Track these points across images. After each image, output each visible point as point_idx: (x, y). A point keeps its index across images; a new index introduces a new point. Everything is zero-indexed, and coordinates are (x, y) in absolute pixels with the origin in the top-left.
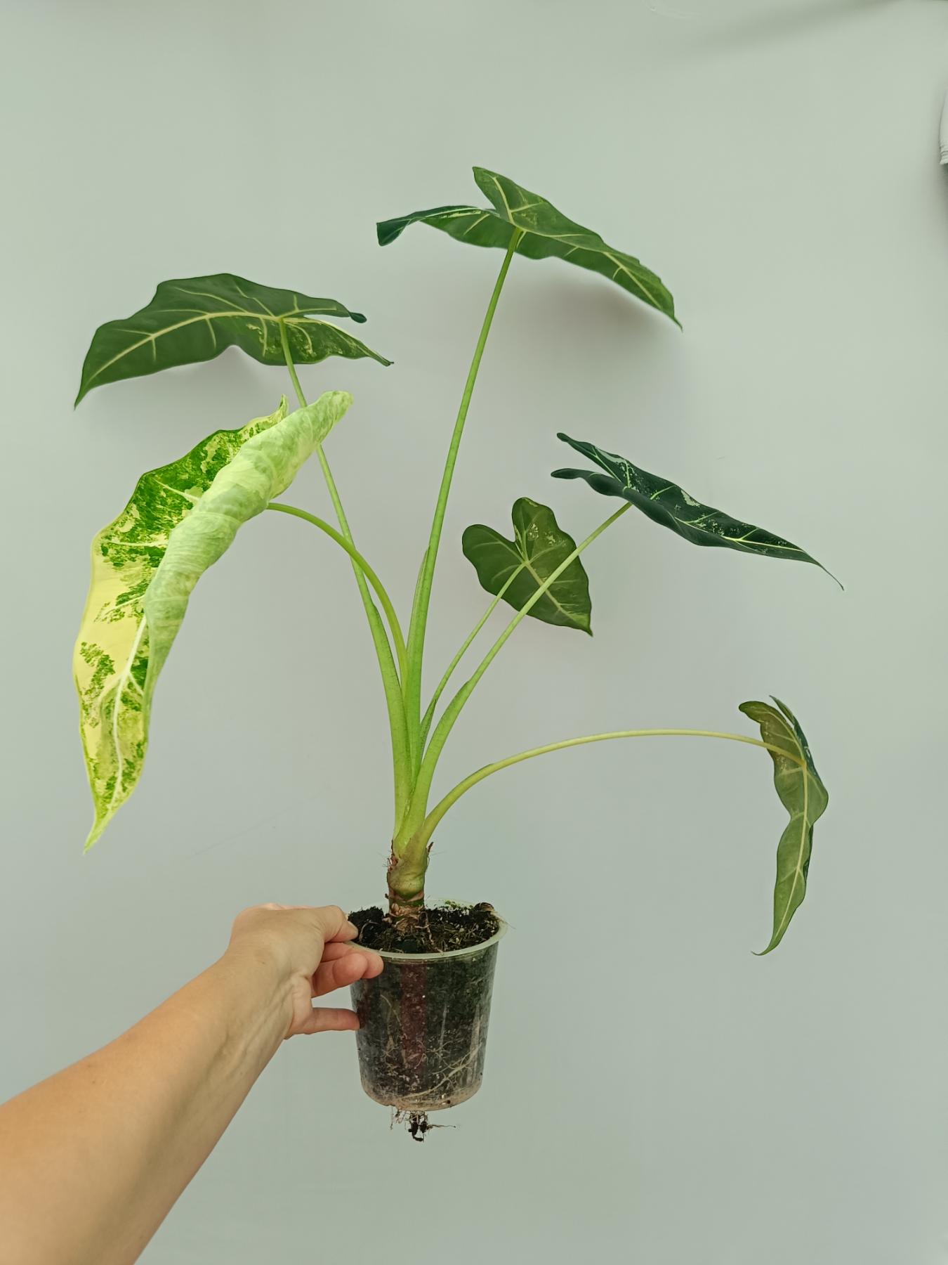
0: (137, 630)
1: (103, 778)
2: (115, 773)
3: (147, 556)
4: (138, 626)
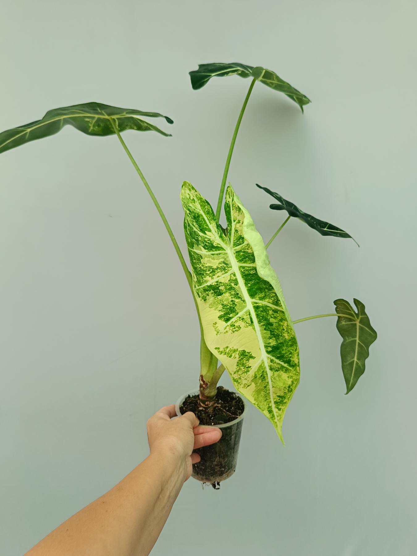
0: (256, 333)
1: (265, 409)
2: (269, 404)
3: (212, 291)
4: (255, 331)
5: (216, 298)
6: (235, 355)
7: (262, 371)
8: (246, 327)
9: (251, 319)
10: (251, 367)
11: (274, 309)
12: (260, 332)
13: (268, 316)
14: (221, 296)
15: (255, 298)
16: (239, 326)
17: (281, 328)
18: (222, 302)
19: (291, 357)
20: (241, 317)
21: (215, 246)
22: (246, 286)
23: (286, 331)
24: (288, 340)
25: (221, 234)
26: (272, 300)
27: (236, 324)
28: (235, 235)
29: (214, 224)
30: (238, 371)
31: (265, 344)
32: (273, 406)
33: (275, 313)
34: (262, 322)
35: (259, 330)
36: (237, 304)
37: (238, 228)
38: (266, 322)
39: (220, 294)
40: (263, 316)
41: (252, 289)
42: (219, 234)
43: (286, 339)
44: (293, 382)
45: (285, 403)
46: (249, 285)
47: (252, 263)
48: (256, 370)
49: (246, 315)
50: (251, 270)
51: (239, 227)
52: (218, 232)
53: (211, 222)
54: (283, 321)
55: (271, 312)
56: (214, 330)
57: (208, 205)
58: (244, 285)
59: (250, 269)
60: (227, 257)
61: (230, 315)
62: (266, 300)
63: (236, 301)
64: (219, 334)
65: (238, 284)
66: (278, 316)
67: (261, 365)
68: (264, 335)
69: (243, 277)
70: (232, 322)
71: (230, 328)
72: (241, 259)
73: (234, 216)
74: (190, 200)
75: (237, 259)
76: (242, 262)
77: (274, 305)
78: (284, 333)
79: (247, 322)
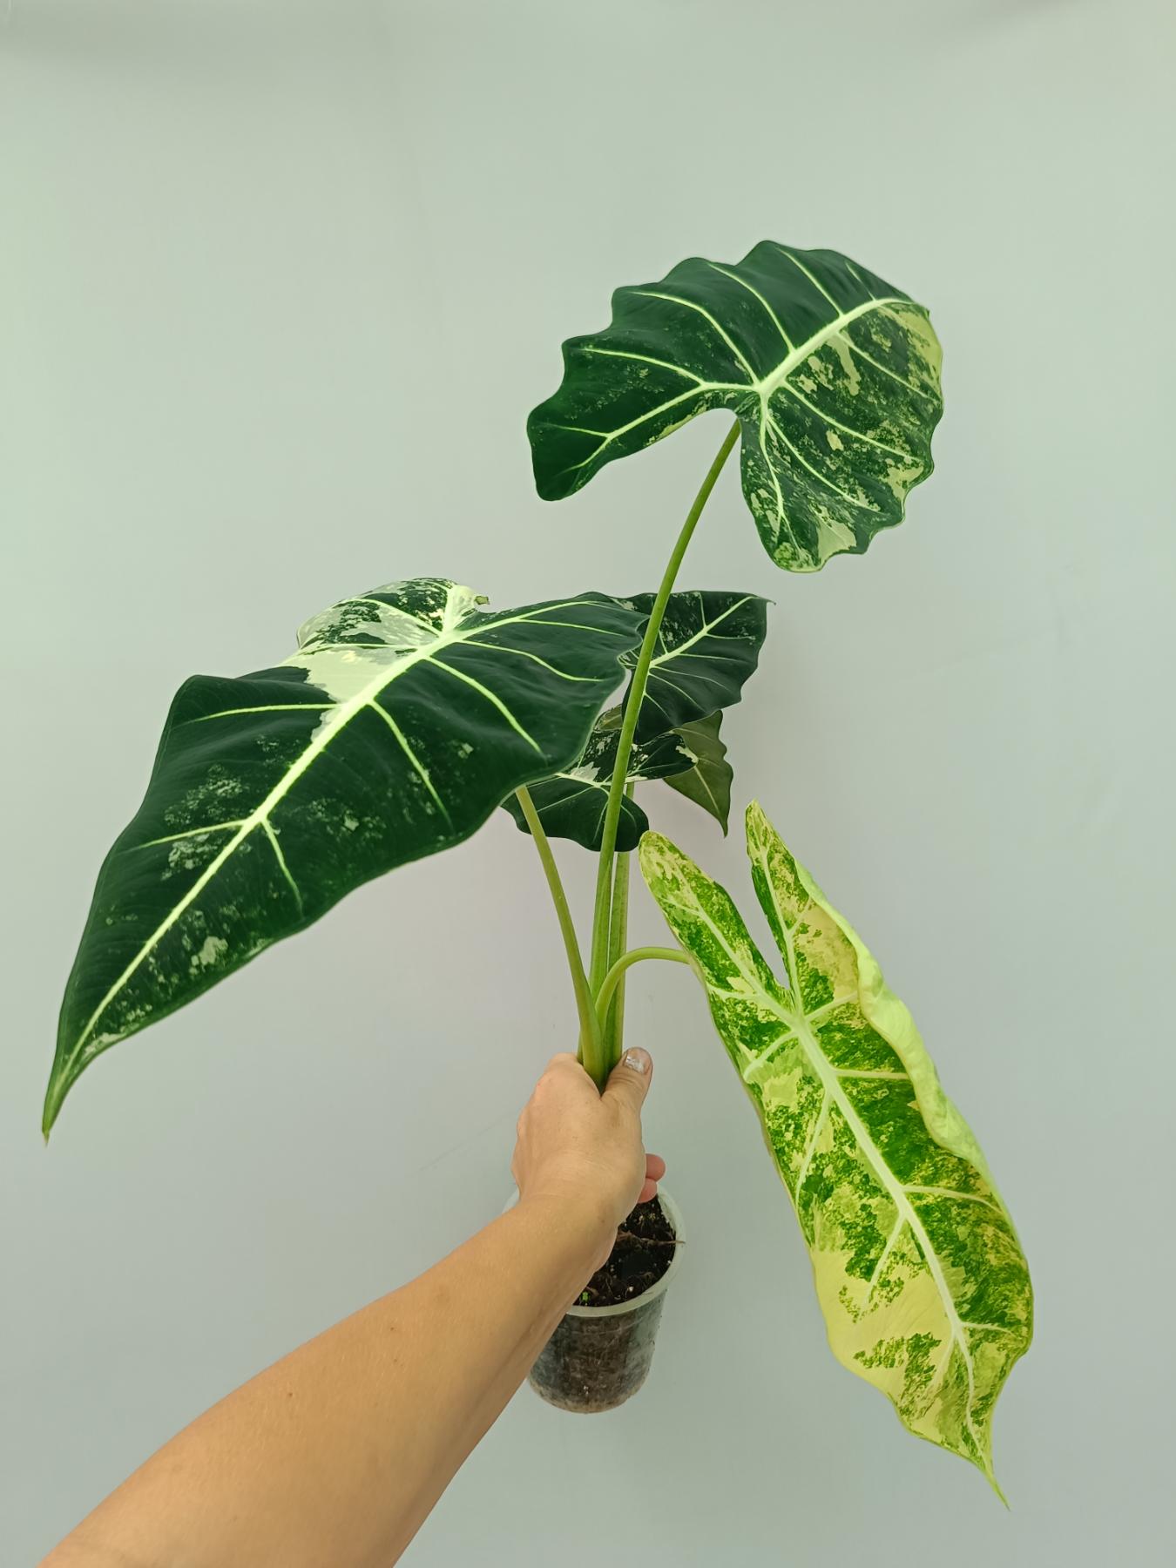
2: (964, 1425)
3: (814, 1196)
5: (824, 1212)
6: (900, 1356)
7: (956, 1366)
8: (914, 1277)
9: (918, 1247)
10: (933, 1366)
11: (960, 1201)
12: (941, 1275)
13: (951, 1225)
14: (830, 1196)
15: (911, 1181)
16: (899, 1279)
17: (980, 1242)
18: (839, 1217)
19: (1006, 1307)
20: (894, 1250)
21: (764, 1022)
22: (876, 1143)
23: (992, 1248)
24: (996, 1269)
25: (767, 978)
26: (955, 1182)
27: (893, 1278)
28: (800, 971)
29: (743, 950)
30: (907, 1389)
31: (955, 1300)
32: (969, 1420)
33: (962, 1208)
34: (945, 1249)
35: (939, 1270)
36: (877, 1213)
37: (804, 946)
38: (953, 1246)
39: (828, 1193)
40: (946, 1233)
41: (897, 1151)
42: (764, 978)
43: (992, 1266)
44: (1008, 1356)
45: (991, 1404)
46: (883, 1138)
47: (875, 1067)
48: (946, 1370)
49: (905, 1240)
50: (877, 1089)
51: (808, 945)
52: (760, 973)
53: (734, 944)
54: (983, 1224)
55: (954, 1211)
56: (846, 1310)
57: (720, 895)
58: (869, 1139)
59: (875, 1087)
60: (802, 1052)
61: (869, 1253)
62: (941, 1183)
63: (873, 1206)
64: (859, 1317)
65: (855, 1140)
66: (970, 1215)
67: (954, 1352)
68: (953, 1278)
69: (860, 1115)
70: (882, 1273)
71: (882, 1293)
72: (838, 1053)
73: (785, 908)
74: (666, 882)
75: (826, 1053)
76: (847, 1064)
77: (959, 1191)
78: (987, 1253)
79: (915, 1262)
